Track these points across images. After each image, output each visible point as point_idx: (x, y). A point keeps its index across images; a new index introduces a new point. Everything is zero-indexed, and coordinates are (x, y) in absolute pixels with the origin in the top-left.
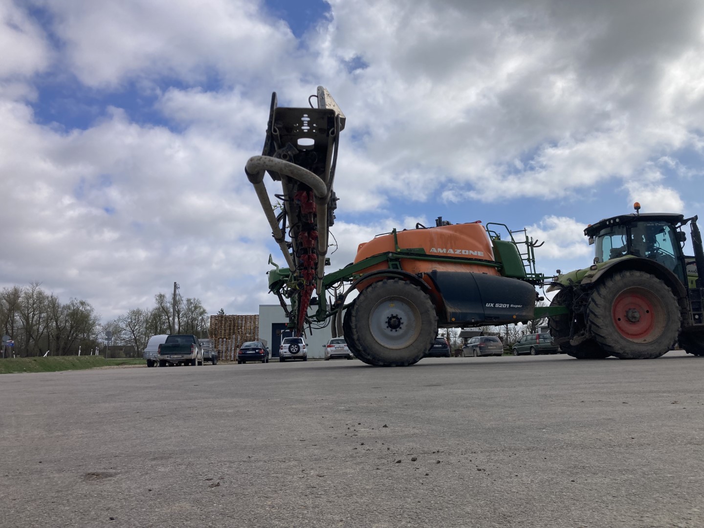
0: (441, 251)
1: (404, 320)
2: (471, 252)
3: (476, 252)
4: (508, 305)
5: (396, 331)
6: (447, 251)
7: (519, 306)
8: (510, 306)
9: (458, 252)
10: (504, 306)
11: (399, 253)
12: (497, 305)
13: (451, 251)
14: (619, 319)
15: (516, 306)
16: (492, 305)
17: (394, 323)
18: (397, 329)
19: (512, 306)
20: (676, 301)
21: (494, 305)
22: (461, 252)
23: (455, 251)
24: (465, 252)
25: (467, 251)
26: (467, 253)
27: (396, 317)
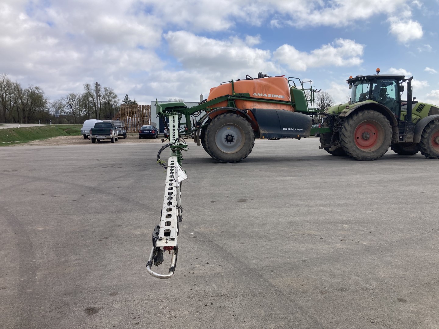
0: (260, 95)
1: (235, 137)
2: (277, 96)
3: (280, 96)
4: (295, 129)
5: (231, 143)
6: (263, 95)
7: (302, 130)
8: (296, 130)
9: (269, 96)
10: (293, 129)
11: (234, 96)
12: (289, 129)
13: (265, 95)
14: (358, 138)
15: (300, 130)
16: (286, 129)
17: (229, 139)
18: (231, 142)
19: (297, 129)
20: (391, 128)
21: (287, 129)
22: (271, 96)
23: (267, 95)
24: (274, 96)
25: (275, 95)
26: (275, 97)
27: (231, 135)
